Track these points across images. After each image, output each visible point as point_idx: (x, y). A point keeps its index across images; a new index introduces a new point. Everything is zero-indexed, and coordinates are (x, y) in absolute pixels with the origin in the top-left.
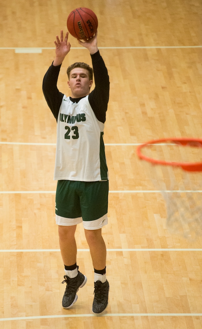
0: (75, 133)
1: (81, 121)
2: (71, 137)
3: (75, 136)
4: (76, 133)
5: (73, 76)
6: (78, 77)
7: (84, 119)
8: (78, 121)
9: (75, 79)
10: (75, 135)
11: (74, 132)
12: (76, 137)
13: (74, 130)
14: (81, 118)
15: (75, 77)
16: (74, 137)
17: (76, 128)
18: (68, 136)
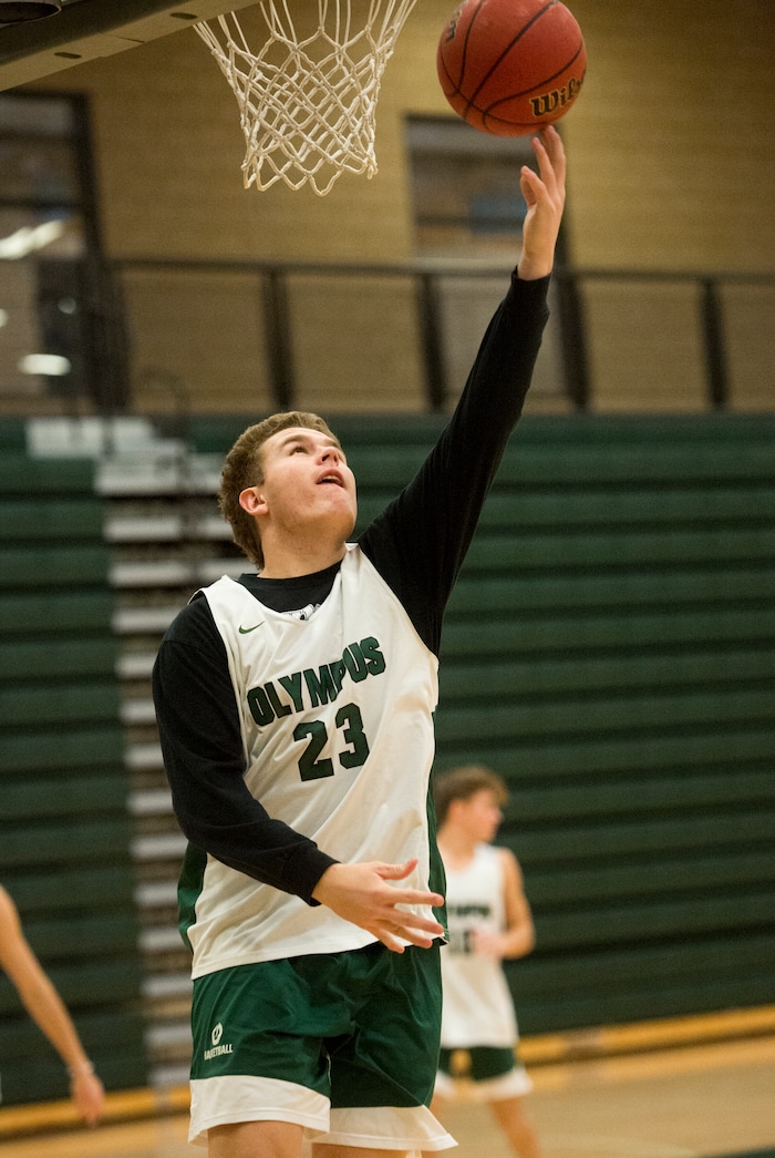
0: (348, 736)
1: (369, 675)
2: (336, 764)
3: (352, 751)
4: (357, 737)
7: (378, 665)
8: (358, 677)
10: (351, 748)
11: (346, 732)
12: (357, 757)
13: (347, 726)
14: (367, 661)
16: (348, 761)
17: (351, 714)
18: (316, 763)
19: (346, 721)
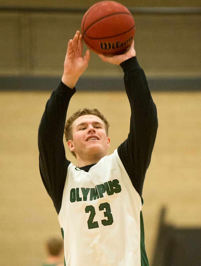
0: (106, 214)
1: (115, 193)
2: (100, 224)
3: (107, 220)
4: (108, 214)
5: (80, 127)
6: (91, 127)
7: (118, 190)
8: (110, 194)
9: (86, 131)
10: (106, 218)
11: (104, 213)
12: (109, 221)
13: (105, 210)
14: (114, 188)
15: (84, 129)
16: (104, 223)
17: (105, 206)
18: (93, 223)
19: (105, 209)
